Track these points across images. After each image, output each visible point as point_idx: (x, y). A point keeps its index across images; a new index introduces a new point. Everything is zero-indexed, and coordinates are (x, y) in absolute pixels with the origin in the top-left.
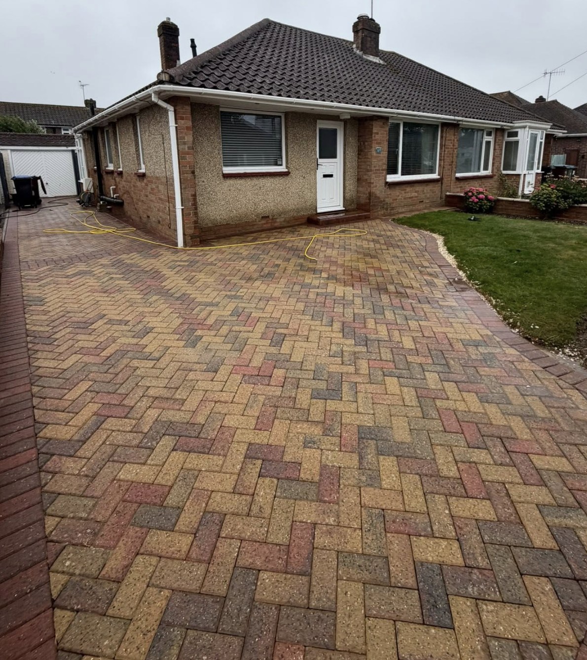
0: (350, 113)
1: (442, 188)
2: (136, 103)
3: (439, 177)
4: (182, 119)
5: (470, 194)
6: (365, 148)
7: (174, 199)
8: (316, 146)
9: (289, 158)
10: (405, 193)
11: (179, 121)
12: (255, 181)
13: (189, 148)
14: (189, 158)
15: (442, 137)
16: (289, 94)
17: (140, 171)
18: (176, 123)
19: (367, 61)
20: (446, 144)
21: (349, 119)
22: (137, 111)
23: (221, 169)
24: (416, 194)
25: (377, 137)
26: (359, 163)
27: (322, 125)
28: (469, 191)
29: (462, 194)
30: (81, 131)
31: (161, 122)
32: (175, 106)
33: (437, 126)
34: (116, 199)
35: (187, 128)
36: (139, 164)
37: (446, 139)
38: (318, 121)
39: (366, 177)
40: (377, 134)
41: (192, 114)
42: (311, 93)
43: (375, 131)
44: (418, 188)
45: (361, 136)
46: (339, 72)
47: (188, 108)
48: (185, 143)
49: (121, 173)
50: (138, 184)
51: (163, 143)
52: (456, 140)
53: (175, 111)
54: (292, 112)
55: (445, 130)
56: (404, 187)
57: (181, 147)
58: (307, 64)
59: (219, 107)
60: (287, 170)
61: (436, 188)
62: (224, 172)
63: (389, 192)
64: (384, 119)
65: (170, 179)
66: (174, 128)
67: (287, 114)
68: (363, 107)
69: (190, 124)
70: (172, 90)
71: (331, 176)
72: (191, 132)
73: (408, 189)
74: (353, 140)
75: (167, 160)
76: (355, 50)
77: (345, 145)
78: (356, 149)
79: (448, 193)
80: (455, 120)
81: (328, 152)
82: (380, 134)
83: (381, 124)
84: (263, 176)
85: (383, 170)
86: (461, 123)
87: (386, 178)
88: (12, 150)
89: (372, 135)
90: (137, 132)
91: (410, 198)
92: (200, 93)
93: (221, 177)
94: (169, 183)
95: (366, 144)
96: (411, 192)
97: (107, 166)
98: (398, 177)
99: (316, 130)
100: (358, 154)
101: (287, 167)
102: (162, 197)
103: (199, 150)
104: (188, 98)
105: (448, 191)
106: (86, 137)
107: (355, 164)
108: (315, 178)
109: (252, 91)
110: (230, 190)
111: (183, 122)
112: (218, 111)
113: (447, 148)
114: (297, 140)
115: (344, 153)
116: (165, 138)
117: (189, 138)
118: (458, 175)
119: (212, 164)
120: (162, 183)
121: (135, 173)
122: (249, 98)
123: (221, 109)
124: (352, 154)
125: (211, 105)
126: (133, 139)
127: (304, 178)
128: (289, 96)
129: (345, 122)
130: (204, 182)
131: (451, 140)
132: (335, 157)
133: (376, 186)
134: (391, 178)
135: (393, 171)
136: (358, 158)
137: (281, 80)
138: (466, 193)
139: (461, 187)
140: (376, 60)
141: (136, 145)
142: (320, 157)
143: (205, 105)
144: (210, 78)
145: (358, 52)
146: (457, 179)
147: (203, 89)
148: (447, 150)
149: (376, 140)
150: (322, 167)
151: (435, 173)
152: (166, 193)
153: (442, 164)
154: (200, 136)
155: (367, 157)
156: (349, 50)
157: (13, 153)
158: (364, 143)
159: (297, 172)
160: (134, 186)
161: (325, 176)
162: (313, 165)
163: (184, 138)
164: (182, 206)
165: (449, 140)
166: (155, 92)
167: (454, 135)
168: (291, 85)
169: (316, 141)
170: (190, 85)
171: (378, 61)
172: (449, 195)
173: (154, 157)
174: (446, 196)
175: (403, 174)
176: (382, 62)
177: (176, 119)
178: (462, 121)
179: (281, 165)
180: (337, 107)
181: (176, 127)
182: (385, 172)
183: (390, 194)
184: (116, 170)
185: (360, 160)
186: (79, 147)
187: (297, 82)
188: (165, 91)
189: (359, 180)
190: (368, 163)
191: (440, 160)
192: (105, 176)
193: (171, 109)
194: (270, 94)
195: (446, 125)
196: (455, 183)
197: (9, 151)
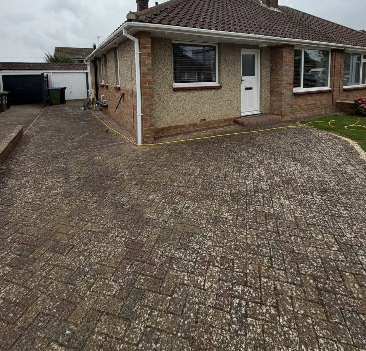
0: (267, 43)
1: (333, 98)
2: (115, 39)
3: (331, 89)
4: (144, 48)
5: (360, 102)
6: (276, 68)
7: (136, 106)
8: (240, 67)
9: (221, 76)
10: (307, 101)
11: (142, 49)
12: (196, 93)
13: (148, 69)
14: (149, 77)
15: (332, 60)
16: (223, 29)
17: (117, 86)
18: (140, 51)
19: (270, 10)
20: (336, 64)
21: (264, 48)
22: (117, 45)
23: (172, 84)
24: (315, 102)
25: (286, 60)
26: (272, 80)
27: (245, 52)
28: (359, 100)
29: (352, 102)
30: (89, 61)
31: (131, 51)
32: (139, 39)
33: (328, 52)
34: (104, 103)
35: (148, 55)
36: (117, 81)
37: (335, 62)
38: (242, 49)
39: (277, 89)
40: (286, 57)
41: (152, 45)
42: (239, 28)
43: (285, 55)
44: (316, 97)
45: (273, 60)
46: (254, 16)
47: (150, 40)
48: (145, 66)
49: (107, 87)
50: (116, 94)
51: (131, 66)
52: (342, 61)
53: (139, 42)
54: (224, 43)
55: (334, 55)
56: (305, 97)
57: (142, 69)
58: (233, 12)
59: (171, 40)
60: (219, 85)
61: (329, 97)
62: (174, 87)
63: (295, 100)
64: (290, 46)
65: (134, 92)
66: (138, 54)
67: (220, 44)
68: (278, 38)
69: (150, 51)
70: (137, 25)
71: (251, 89)
72: (151, 58)
73: (309, 98)
74: (267, 63)
75: (133, 79)
76: (261, 4)
77: (261, 66)
78: (269, 69)
79: (338, 101)
80: (343, 47)
81: (249, 71)
82: (288, 57)
83: (289, 50)
84: (202, 89)
85: (290, 84)
86: (347, 49)
87: (292, 91)
88: (53, 73)
89: (282, 58)
90: (117, 60)
91: (310, 105)
92: (158, 28)
93: (172, 90)
94: (134, 95)
95: (277, 65)
96: (311, 100)
97: (101, 82)
98: (301, 90)
99: (240, 56)
100: (271, 73)
101: (219, 83)
102: (130, 105)
103: (156, 71)
104: (149, 32)
105: (337, 99)
106: (92, 64)
107: (268, 80)
108: (240, 90)
109: (196, 27)
110: (178, 100)
111: (144, 50)
112: (171, 43)
113: (336, 68)
114: (227, 63)
115: (261, 72)
116: (132, 63)
117: (149, 62)
118: (344, 87)
119: (165, 81)
120: (129, 95)
121: (115, 87)
122: (194, 32)
123: (173, 42)
124: (267, 72)
125: (166, 39)
126: (114, 64)
127: (232, 90)
128: (224, 30)
129: (262, 49)
130: (159, 94)
131: (339, 62)
132: (254, 75)
133: (286, 96)
134: (296, 90)
135: (297, 85)
136: (271, 75)
137: (216, 20)
138: (356, 101)
139: (347, 96)
140: (276, 10)
141: (116, 68)
142: (243, 76)
143: (162, 39)
144: (166, 18)
145: (264, 5)
146: (344, 90)
147: (160, 25)
148: (336, 69)
149: (285, 62)
150: (245, 82)
151: (327, 86)
152: (132, 102)
153: (333, 79)
154: (158, 61)
155: (278, 74)
156: (257, 5)
157: (54, 74)
158: (276, 65)
159: (227, 86)
160: (114, 96)
161: (247, 89)
162: (238, 81)
163: (145, 62)
164: (142, 113)
165: (337, 62)
166: (125, 28)
167: (341, 58)
168: (224, 23)
169: (240, 64)
170: (150, 22)
171: (277, 11)
172: (339, 103)
173: (126, 76)
174: (337, 103)
175: (304, 87)
176: (280, 11)
177: (140, 48)
178: (348, 47)
179: (215, 81)
180: (258, 38)
181: (140, 54)
182: (292, 86)
183: (296, 102)
184: (105, 85)
185: (272, 77)
186: (89, 70)
187: (228, 21)
188: (132, 27)
189: (271, 91)
190: (279, 79)
191: (331, 76)
192: (100, 88)
193: (136, 40)
194: (210, 29)
195: (335, 51)
196: (343, 93)
197: (52, 73)
